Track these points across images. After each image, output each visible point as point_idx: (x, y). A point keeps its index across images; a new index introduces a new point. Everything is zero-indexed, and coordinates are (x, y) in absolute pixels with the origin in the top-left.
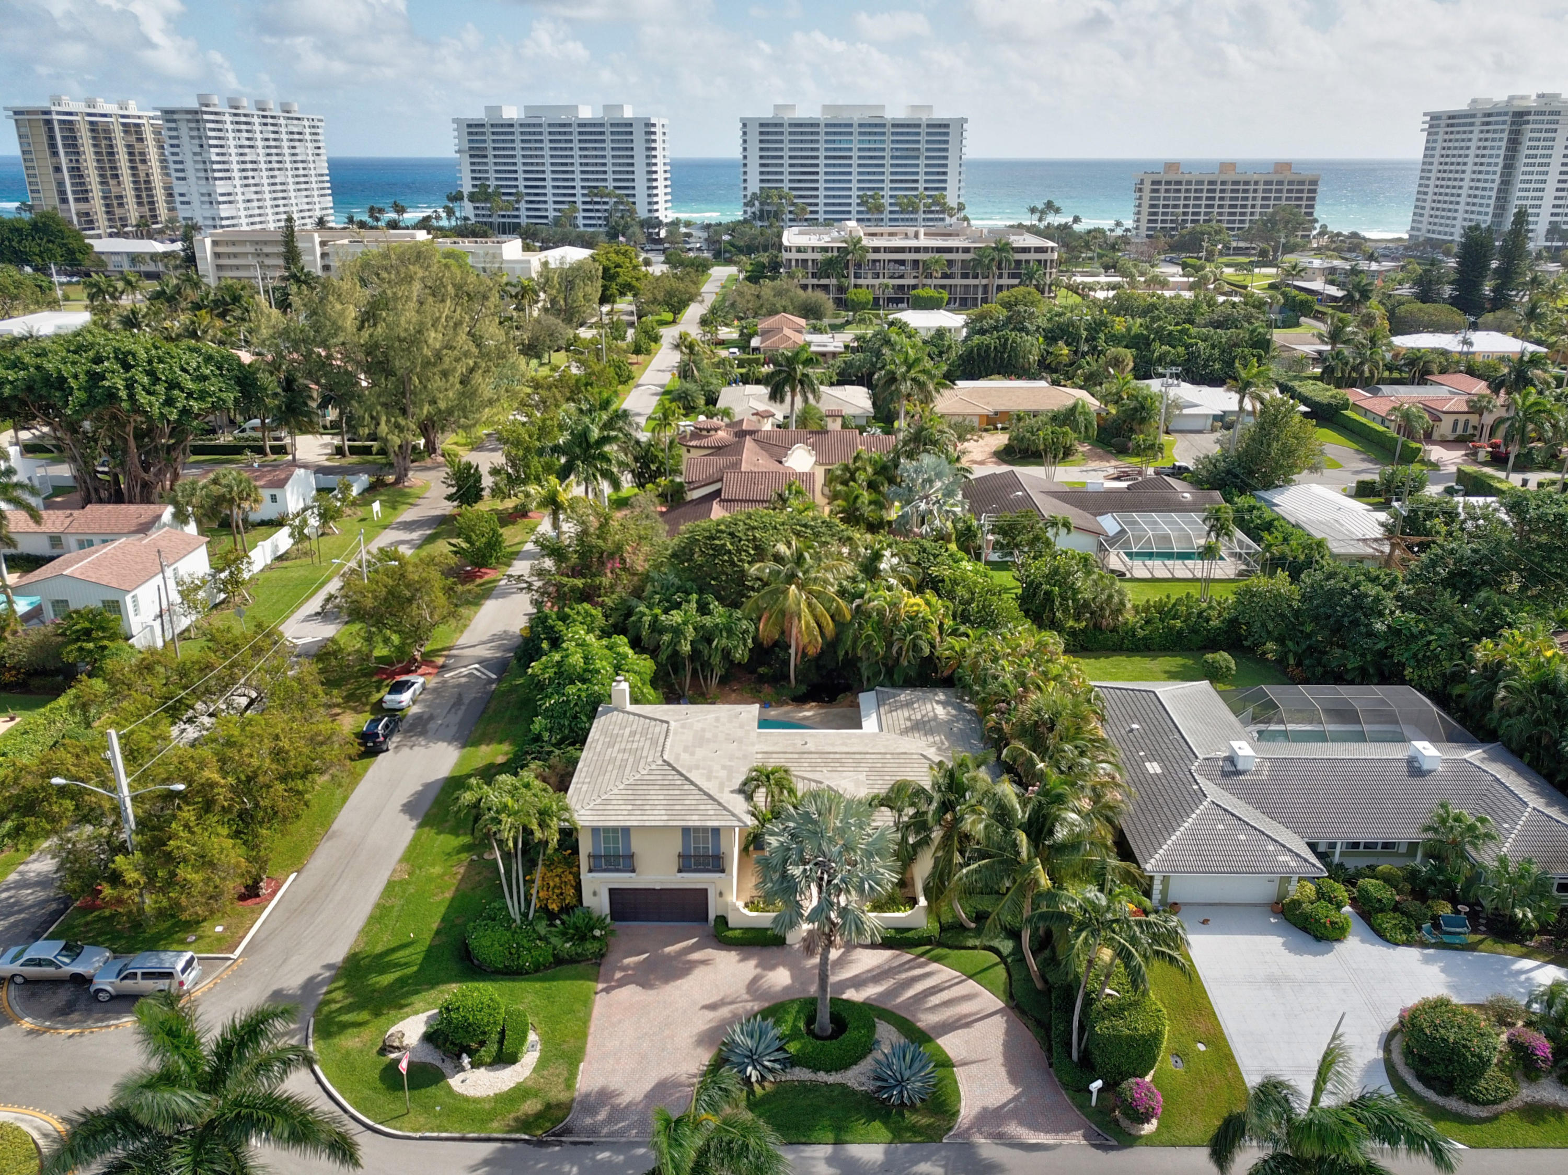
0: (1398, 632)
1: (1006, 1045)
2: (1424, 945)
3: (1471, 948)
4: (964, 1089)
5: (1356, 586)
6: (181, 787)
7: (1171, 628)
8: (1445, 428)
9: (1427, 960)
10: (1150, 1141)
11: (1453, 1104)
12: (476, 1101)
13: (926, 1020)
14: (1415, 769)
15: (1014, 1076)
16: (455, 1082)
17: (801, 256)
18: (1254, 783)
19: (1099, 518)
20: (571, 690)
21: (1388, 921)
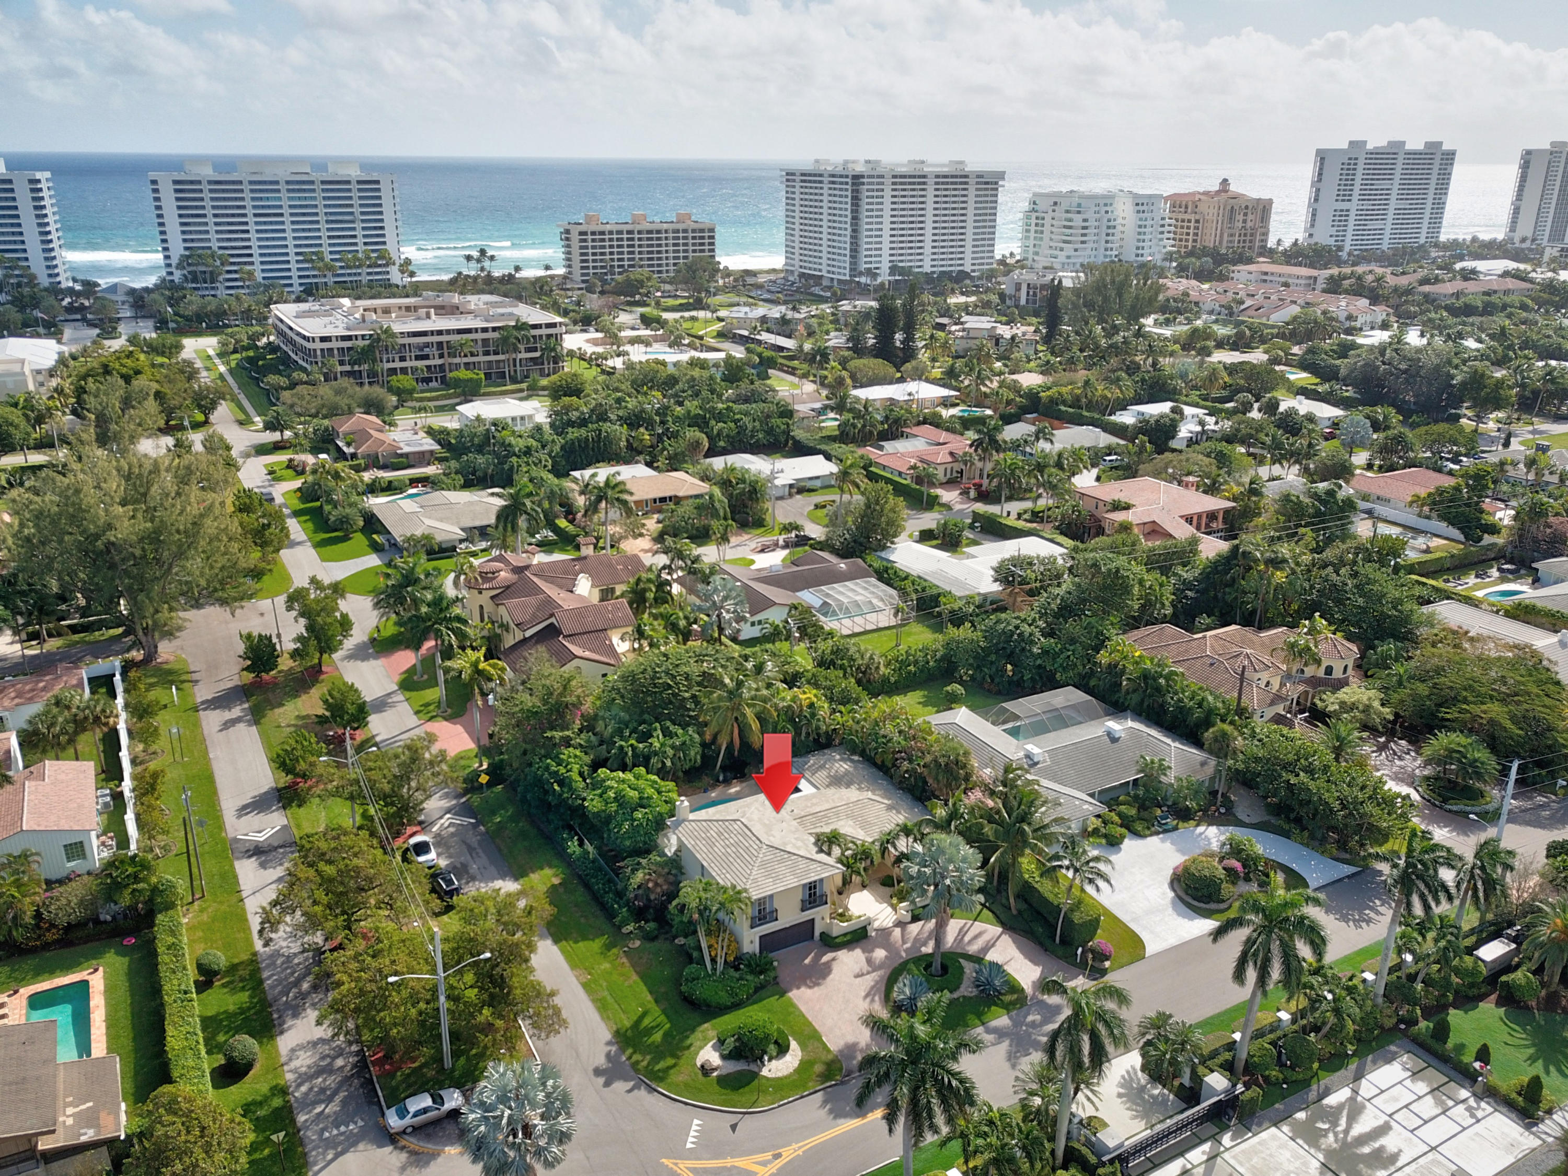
0: (1047, 652)
1: (1019, 948)
2: (1158, 833)
3: (1175, 828)
4: (1017, 976)
5: (1017, 627)
6: (488, 955)
7: (910, 672)
8: (940, 474)
9: (1163, 841)
10: (1113, 969)
11: (1213, 906)
12: (786, 1077)
13: (973, 949)
14: (1113, 739)
15: (1035, 963)
16: (765, 1072)
17: (326, 345)
18: (1046, 768)
19: (799, 594)
20: (638, 815)
21: (1139, 827)
